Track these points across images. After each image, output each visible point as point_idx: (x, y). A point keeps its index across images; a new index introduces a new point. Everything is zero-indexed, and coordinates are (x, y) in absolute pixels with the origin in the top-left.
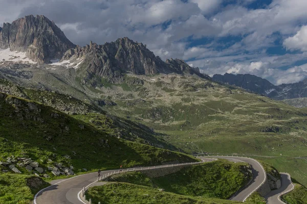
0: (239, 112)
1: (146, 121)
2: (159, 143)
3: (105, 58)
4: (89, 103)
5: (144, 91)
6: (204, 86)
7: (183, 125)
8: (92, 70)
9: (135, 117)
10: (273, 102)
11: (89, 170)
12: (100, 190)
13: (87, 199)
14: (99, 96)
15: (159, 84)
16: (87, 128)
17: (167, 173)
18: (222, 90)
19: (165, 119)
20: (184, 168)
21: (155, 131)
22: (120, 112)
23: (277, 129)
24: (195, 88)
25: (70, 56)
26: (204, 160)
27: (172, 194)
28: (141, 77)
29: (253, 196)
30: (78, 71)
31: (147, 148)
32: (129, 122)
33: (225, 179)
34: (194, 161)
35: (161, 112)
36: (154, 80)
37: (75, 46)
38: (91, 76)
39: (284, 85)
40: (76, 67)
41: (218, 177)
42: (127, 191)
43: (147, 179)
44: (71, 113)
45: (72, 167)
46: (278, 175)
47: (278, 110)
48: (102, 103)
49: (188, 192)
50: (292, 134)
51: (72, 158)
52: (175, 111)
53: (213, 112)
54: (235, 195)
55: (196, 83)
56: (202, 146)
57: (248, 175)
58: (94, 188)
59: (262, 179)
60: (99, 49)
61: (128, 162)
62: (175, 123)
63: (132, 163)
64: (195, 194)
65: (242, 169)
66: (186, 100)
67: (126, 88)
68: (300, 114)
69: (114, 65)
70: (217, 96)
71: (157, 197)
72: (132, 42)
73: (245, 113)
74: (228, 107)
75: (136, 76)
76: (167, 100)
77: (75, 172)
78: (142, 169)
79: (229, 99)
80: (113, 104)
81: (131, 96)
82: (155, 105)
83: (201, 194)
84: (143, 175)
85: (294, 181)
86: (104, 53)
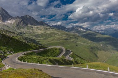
0: (58, 35)
1: (34, 38)
2: (38, 44)
3: (21, 20)
4: (17, 33)
5: (33, 30)
6: (49, 29)
7: (44, 39)
8: (18, 24)
9: (31, 37)
10: (67, 32)
11: (18, 52)
12: (22, 57)
13: (19, 60)
14: (20, 31)
15: (37, 28)
16: (17, 40)
17: (41, 51)
18: (54, 30)
19: (39, 37)
20: (45, 50)
21: (37, 40)
22: (26, 36)
23: (68, 39)
24: (47, 29)
25: (10, 20)
26: (50, 48)
27: (42, 57)
28: (32, 26)
29: (62, 56)
30: (13, 24)
31: (34, 45)
32: (29, 38)
33: (55, 52)
34: (47, 48)
35: (38, 35)
36: (36, 27)
37: (12, 17)
38: (17, 25)
39: (69, 28)
40: (13, 23)
41: (54, 52)
42: (30, 57)
43: (35, 53)
44: (12, 36)
45: (13, 52)
46: (68, 51)
47: (68, 34)
48: (21, 33)
49: (46, 56)
50: (71, 40)
51: (13, 49)
52: (42, 35)
53: (52, 35)
54: (58, 56)
55: (47, 28)
56: (49, 44)
57: (61, 51)
58: (20, 57)
59: (64, 52)
61: (30, 49)
62: (42, 38)
63: (31, 49)
64: (48, 57)
65: (60, 49)
66: (45, 32)
67: (28, 29)
68: (73, 35)
69: (24, 22)
70: (53, 31)
71: (38, 58)
72: (29, 16)
73: (60, 35)
74: (56, 34)
75: (31, 26)
76: (40, 32)
77: (14, 53)
78: (33, 51)
79: (56, 32)
80: (24, 34)
81: (29, 31)
82: (36, 34)
84: (34, 52)
85: (72, 52)
86: (21, 19)
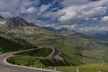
1: (24, 38)
2: (28, 44)
3: (13, 22)
4: (8, 34)
5: (23, 31)
6: (39, 30)
7: (34, 39)
9: (21, 37)
10: (55, 33)
11: (8, 52)
12: (12, 58)
14: (11, 32)
15: (28, 29)
16: (7, 40)
17: (31, 51)
18: (43, 31)
19: (29, 38)
20: (35, 50)
21: (27, 41)
22: (17, 36)
23: (56, 40)
24: (37, 30)
25: (2, 21)
26: (40, 48)
27: (33, 57)
28: (23, 27)
29: (52, 56)
30: (5, 25)
31: (25, 45)
32: (20, 38)
33: (45, 52)
34: (37, 48)
35: (28, 36)
36: (26, 28)
37: (3, 18)
38: (9, 26)
40: (4, 24)
41: (44, 52)
42: (20, 58)
43: (26, 53)
44: (2, 36)
45: (3, 51)
46: (57, 50)
47: (56, 35)
48: (12, 34)
49: (37, 56)
50: (59, 41)
51: (3, 49)
52: (32, 36)
53: (41, 36)
54: (48, 55)
56: (39, 44)
57: (50, 51)
58: (10, 58)
59: (54, 52)
60: (11, 19)
61: (20, 49)
62: (32, 39)
65: (49, 49)
66: (34, 33)
67: (19, 30)
68: (60, 36)
69: (15, 24)
70: (42, 32)
71: (29, 58)
72: (20, 18)
73: (48, 36)
74: (45, 35)
75: (21, 27)
76: (30, 33)
77: (4, 53)
78: (24, 51)
79: (45, 33)
80: (15, 34)
81: (20, 32)
82: (27, 34)
83: (40, 56)
85: (60, 51)
86: (12, 20)
